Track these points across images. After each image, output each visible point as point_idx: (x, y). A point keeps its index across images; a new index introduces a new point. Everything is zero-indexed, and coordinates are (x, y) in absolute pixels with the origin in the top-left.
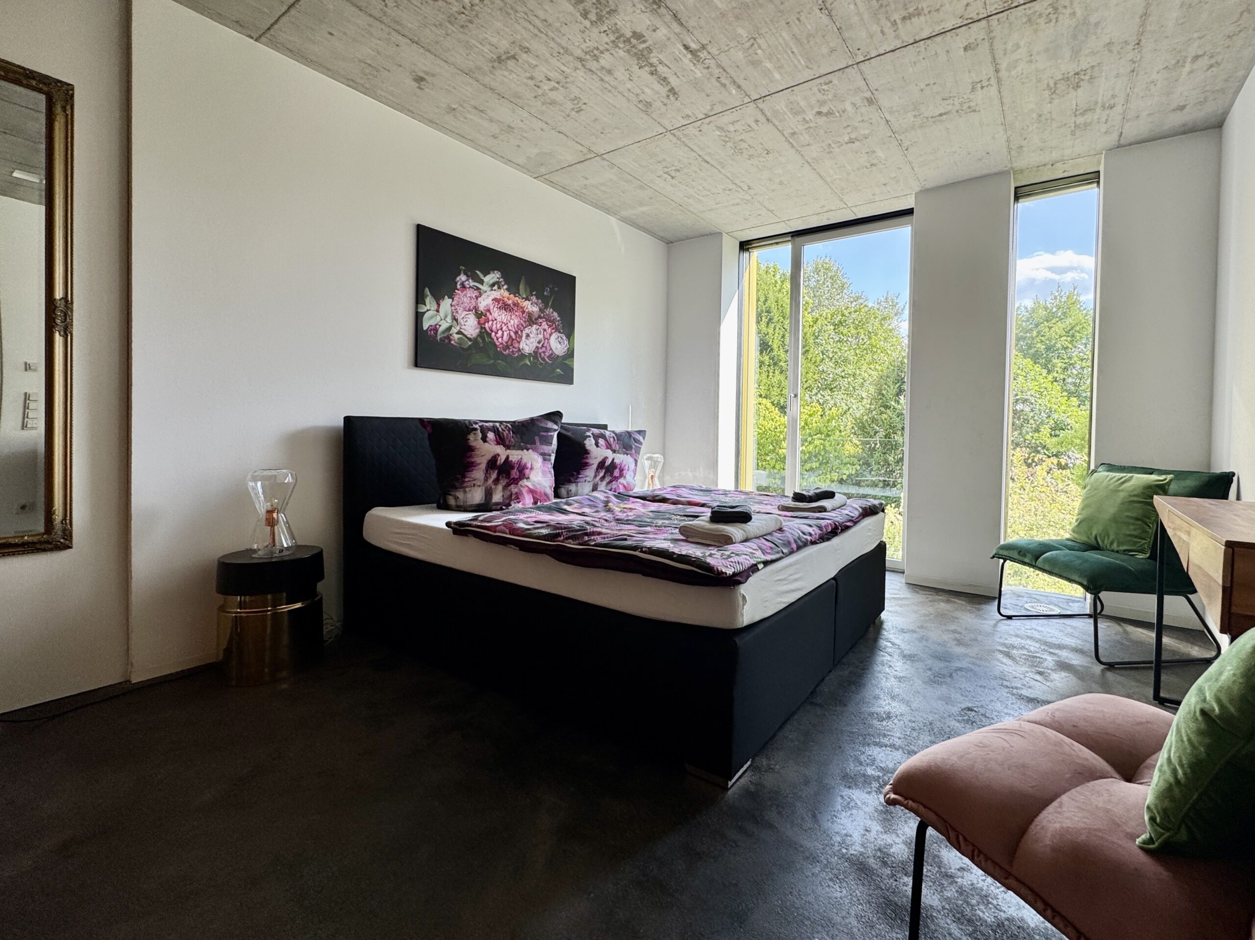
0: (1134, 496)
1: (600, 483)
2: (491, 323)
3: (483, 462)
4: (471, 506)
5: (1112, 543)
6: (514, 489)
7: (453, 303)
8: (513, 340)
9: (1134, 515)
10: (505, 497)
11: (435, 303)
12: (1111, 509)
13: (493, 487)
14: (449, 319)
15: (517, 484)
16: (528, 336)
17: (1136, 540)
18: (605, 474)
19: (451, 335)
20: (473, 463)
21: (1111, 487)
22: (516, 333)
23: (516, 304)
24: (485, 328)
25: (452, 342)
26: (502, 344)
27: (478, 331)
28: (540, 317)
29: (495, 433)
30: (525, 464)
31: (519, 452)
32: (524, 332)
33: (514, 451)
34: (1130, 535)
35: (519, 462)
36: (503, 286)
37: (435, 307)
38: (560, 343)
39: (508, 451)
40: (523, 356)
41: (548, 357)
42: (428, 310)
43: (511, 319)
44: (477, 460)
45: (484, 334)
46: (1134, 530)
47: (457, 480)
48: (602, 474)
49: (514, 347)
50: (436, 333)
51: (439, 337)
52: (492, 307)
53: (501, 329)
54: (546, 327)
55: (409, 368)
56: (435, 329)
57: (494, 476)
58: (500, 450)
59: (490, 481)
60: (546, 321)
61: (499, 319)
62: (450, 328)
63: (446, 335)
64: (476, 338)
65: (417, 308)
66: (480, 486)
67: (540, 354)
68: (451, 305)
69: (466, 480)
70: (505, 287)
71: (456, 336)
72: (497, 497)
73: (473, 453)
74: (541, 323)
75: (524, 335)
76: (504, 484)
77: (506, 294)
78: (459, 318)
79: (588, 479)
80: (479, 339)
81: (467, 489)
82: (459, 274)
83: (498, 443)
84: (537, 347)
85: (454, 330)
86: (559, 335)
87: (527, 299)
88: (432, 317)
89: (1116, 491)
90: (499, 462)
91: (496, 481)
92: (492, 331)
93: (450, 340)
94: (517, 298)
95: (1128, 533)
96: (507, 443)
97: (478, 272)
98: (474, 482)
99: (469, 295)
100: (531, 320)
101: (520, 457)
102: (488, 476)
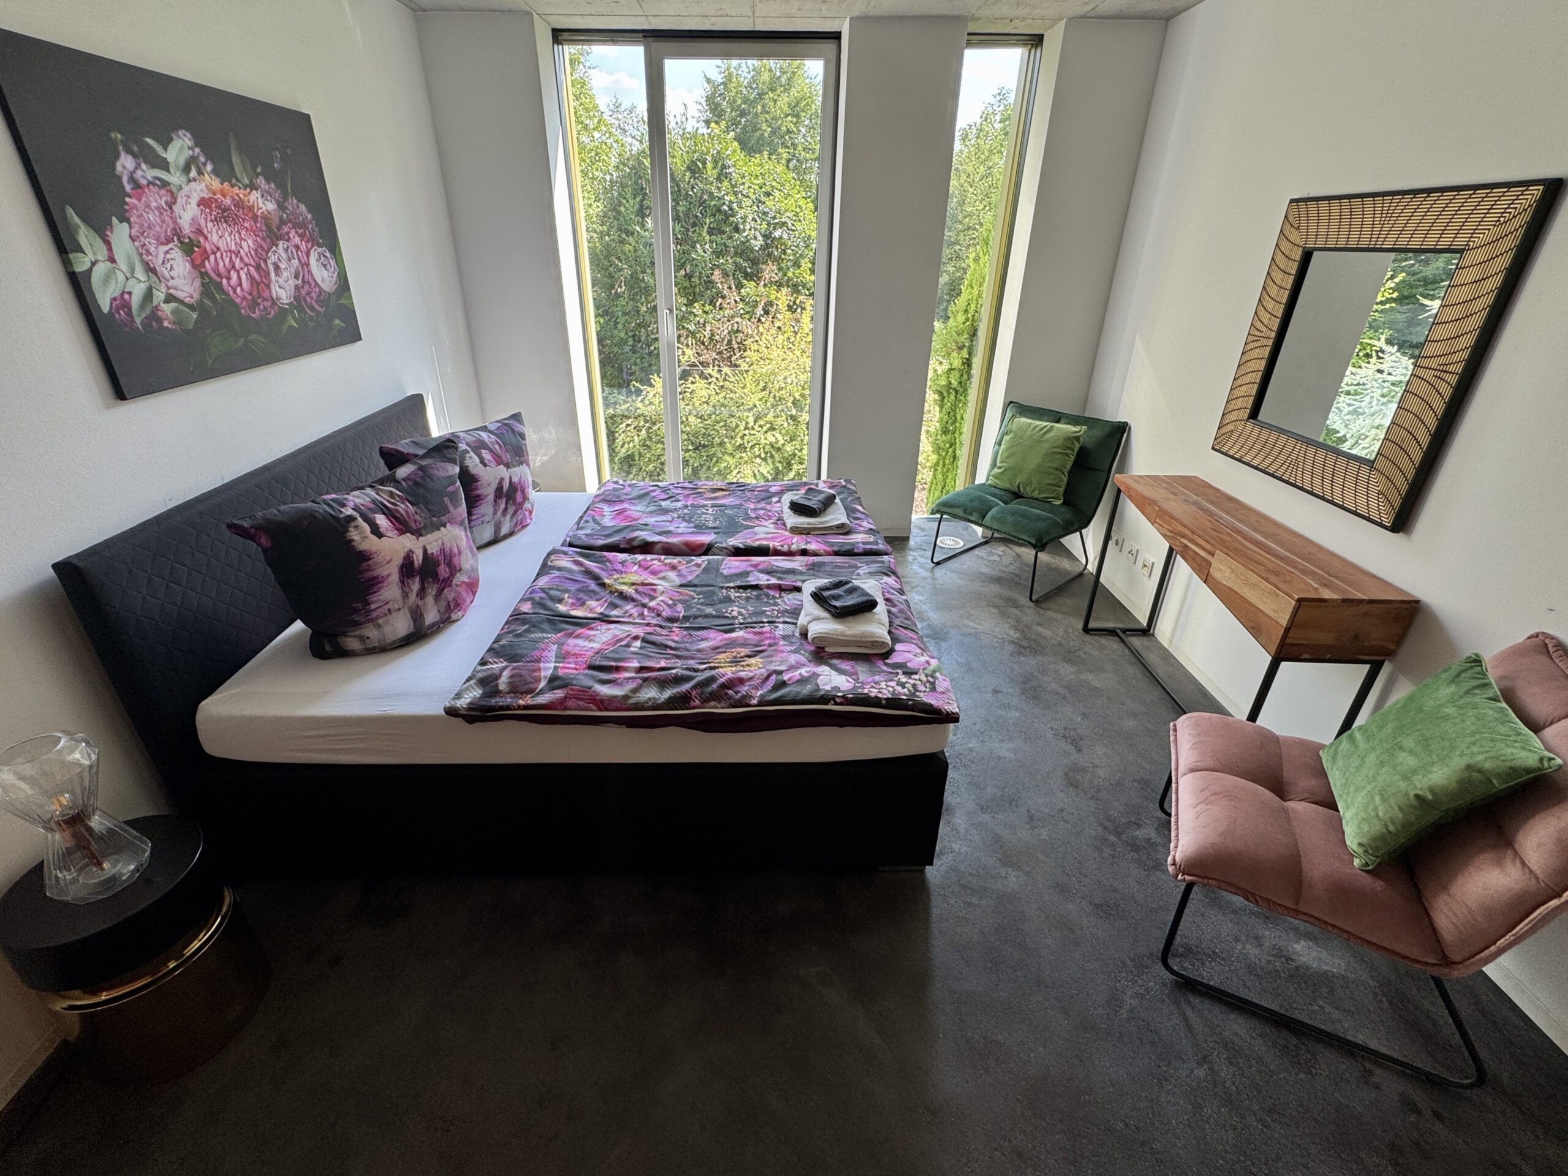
0: (1056, 447)
1: (502, 519)
2: (212, 258)
3: (392, 572)
4: (393, 642)
5: (1034, 491)
6: (449, 594)
7: (134, 232)
8: (258, 284)
9: (1055, 465)
10: (442, 611)
11: (99, 240)
12: (1034, 460)
13: (420, 603)
14: (140, 273)
15: (450, 585)
16: (277, 268)
17: (1054, 488)
18: (506, 504)
19: (157, 308)
20: (376, 578)
21: (1035, 437)
22: (258, 267)
23: (239, 204)
24: (207, 273)
25: (166, 324)
26: (244, 298)
27: (197, 283)
28: (283, 222)
29: (384, 514)
30: (451, 551)
31: (436, 535)
32: (269, 262)
33: (429, 536)
34: (1051, 484)
35: (442, 550)
36: (205, 164)
37: (102, 253)
38: (325, 266)
39: (421, 539)
40: (283, 313)
41: (317, 301)
42: (93, 264)
43: (241, 239)
44: (382, 571)
45: (210, 285)
46: (1054, 479)
47: (356, 611)
48: (503, 506)
49: (265, 299)
50: (129, 314)
51: (138, 321)
52: (202, 222)
53: (234, 267)
54: (297, 240)
55: (108, 407)
56: (122, 302)
57: (416, 585)
58: (408, 542)
59: (413, 597)
60: (294, 227)
61: (222, 244)
62: (148, 295)
63: (148, 311)
64: (201, 300)
65: (66, 263)
66: (399, 609)
67: (304, 299)
68: (133, 239)
69: (373, 607)
70: (209, 167)
71: (167, 308)
72: (431, 616)
73: (371, 562)
74: (288, 233)
75: (271, 268)
76: (434, 593)
77: (216, 184)
78: (157, 263)
79: (487, 519)
80: (207, 302)
81: (380, 621)
82: (117, 156)
83: (401, 532)
84: (296, 287)
85: (159, 296)
86: (320, 250)
87: (253, 187)
88: (107, 279)
89: (1039, 441)
90: (416, 562)
91: (422, 594)
92: (219, 275)
93: (160, 321)
94: (236, 190)
95: (1049, 482)
96: (413, 525)
97: (148, 140)
98: (388, 607)
99: (154, 204)
100: (272, 234)
101: (440, 542)
102: (406, 589)
